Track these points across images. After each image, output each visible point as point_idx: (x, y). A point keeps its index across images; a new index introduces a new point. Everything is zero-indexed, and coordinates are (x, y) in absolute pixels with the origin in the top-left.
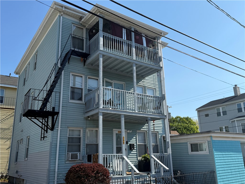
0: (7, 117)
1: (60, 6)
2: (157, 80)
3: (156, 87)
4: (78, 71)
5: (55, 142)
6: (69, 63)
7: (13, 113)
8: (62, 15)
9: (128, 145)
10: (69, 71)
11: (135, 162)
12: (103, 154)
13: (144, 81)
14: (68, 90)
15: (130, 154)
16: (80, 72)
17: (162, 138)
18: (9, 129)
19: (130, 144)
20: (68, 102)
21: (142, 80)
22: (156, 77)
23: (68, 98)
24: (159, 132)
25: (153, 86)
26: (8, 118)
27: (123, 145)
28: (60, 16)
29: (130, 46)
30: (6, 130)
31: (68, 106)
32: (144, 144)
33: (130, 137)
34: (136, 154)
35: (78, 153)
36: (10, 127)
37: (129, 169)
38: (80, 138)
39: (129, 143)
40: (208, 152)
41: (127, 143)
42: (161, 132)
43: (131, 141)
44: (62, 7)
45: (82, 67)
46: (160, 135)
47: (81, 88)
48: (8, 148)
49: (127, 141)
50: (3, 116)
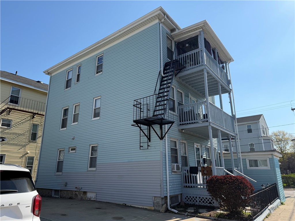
0: (22, 120)
1: (163, 13)
7: (29, 117)
8: (161, 23)
9: (203, 159)
16: (173, 83)
17: (218, 154)
18: (23, 134)
26: (23, 122)
30: (20, 135)
33: (203, 151)
36: (24, 132)
38: (177, 149)
40: (270, 167)
41: (202, 157)
44: (165, 14)
47: (174, 99)
48: (22, 157)
50: (17, 119)
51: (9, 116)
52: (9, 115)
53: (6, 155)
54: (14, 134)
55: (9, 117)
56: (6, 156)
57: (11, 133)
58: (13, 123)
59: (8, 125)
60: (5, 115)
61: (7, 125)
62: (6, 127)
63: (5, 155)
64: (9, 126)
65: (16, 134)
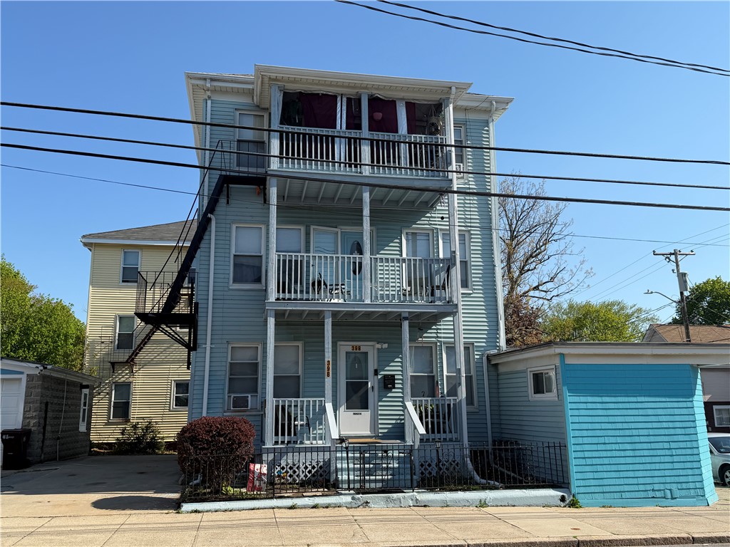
1: (200, 79)
2: (475, 207)
3: (471, 227)
4: (250, 218)
5: (201, 373)
6: (228, 203)
8: (209, 97)
9: (379, 377)
10: (228, 222)
11: (398, 417)
12: (275, 399)
13: (433, 215)
14: (227, 263)
15: (384, 399)
16: (254, 219)
17: (485, 358)
19: (385, 376)
20: (226, 289)
21: (428, 215)
22: (474, 200)
23: (226, 280)
24: (475, 344)
25: (463, 224)
27: (326, 380)
28: (206, 100)
29: (353, 143)
31: (226, 297)
32: (428, 376)
33: (385, 358)
34: (401, 400)
35: (249, 396)
37: (381, 433)
38: (257, 364)
39: (382, 373)
40: (557, 394)
41: (376, 373)
42: (484, 344)
43: (387, 368)
44: (205, 79)
45: (260, 206)
46: (477, 351)
47: (259, 254)
49: (376, 368)
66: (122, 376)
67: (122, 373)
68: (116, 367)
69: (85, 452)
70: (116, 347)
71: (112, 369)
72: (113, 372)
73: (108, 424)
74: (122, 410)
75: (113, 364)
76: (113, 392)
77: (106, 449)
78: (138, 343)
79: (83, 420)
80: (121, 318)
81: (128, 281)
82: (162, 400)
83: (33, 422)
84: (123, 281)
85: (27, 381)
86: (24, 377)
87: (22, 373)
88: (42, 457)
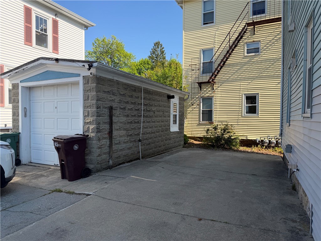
50: (268, 37)
51: (254, 36)
52: (254, 34)
53: (260, 94)
54: (266, 60)
55: (256, 38)
56: (260, 96)
57: (261, 62)
58: (261, 46)
59: (257, 50)
60: (250, 37)
61: (254, 50)
62: (253, 54)
63: (258, 94)
64: (258, 52)
65: (269, 60)
66: (207, 92)
67: (206, 90)
68: (203, 86)
69: (180, 146)
70: (202, 72)
71: (199, 88)
72: (201, 90)
73: (199, 124)
74: (208, 115)
75: (200, 84)
76: (201, 104)
77: (199, 141)
78: (216, 67)
79: (175, 122)
80: (204, 51)
81: (207, 24)
82: (236, 108)
83: (92, 127)
84: (204, 24)
85: (84, 84)
86: (80, 79)
87: (78, 75)
88: (111, 162)
